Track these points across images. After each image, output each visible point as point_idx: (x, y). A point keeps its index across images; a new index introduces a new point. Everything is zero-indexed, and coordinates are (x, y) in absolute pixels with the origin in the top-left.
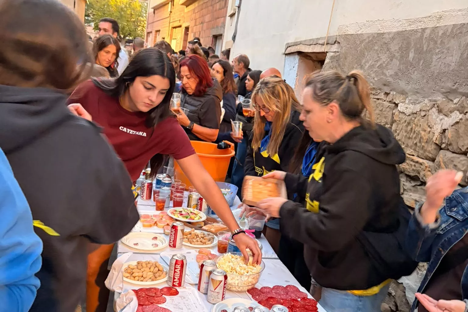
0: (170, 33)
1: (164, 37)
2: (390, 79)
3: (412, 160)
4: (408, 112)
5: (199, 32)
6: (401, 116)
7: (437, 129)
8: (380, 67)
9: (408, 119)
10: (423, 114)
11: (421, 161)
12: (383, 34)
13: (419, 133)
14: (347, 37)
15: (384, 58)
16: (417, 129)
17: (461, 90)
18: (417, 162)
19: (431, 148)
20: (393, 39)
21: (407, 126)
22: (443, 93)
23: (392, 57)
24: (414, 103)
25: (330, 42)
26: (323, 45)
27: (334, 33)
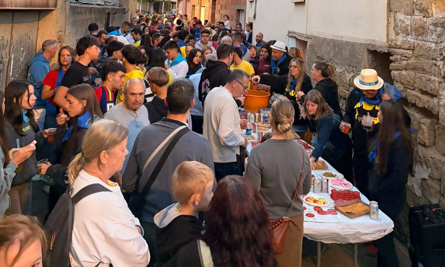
0: (199, 3)
1: (194, 4)
2: (332, 58)
3: (343, 91)
4: (339, 71)
5: (225, 6)
6: (338, 73)
7: (348, 79)
8: (328, 52)
9: (340, 74)
10: (343, 73)
11: (345, 91)
12: (327, 39)
13: (343, 81)
14: (314, 37)
15: (329, 49)
16: (343, 79)
17: (352, 65)
18: (344, 92)
19: (347, 86)
20: (330, 41)
21: (340, 78)
22: (348, 65)
23: (331, 49)
24: (341, 68)
25: (308, 37)
26: (305, 37)
27: (309, 33)
